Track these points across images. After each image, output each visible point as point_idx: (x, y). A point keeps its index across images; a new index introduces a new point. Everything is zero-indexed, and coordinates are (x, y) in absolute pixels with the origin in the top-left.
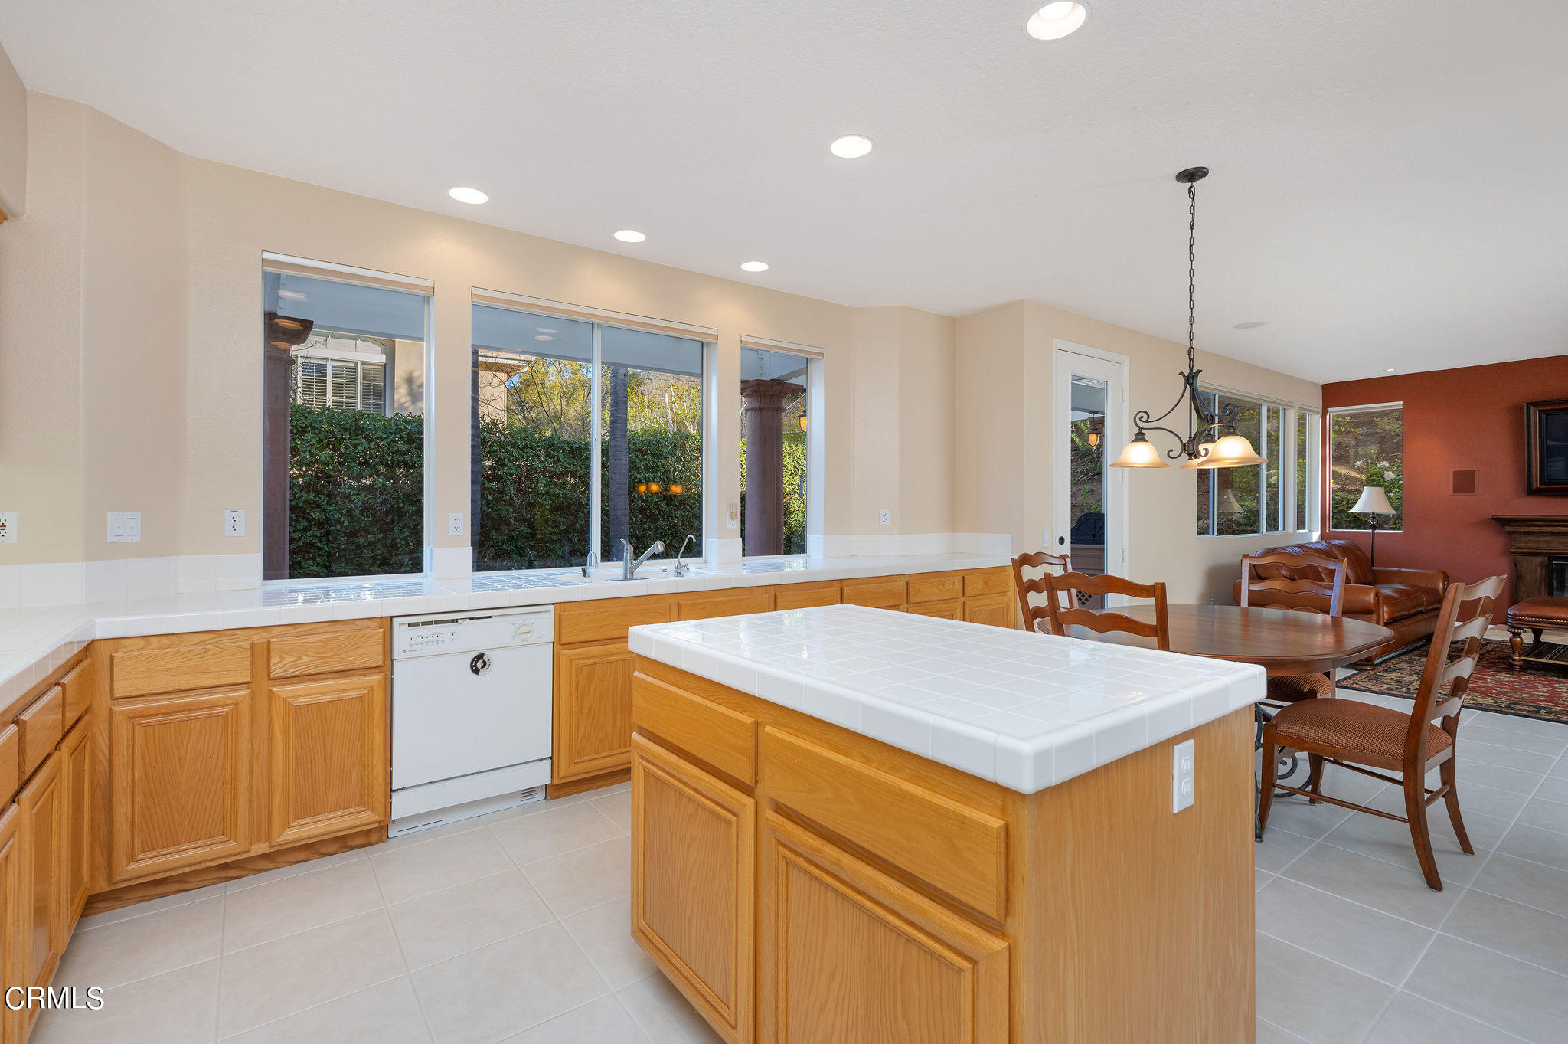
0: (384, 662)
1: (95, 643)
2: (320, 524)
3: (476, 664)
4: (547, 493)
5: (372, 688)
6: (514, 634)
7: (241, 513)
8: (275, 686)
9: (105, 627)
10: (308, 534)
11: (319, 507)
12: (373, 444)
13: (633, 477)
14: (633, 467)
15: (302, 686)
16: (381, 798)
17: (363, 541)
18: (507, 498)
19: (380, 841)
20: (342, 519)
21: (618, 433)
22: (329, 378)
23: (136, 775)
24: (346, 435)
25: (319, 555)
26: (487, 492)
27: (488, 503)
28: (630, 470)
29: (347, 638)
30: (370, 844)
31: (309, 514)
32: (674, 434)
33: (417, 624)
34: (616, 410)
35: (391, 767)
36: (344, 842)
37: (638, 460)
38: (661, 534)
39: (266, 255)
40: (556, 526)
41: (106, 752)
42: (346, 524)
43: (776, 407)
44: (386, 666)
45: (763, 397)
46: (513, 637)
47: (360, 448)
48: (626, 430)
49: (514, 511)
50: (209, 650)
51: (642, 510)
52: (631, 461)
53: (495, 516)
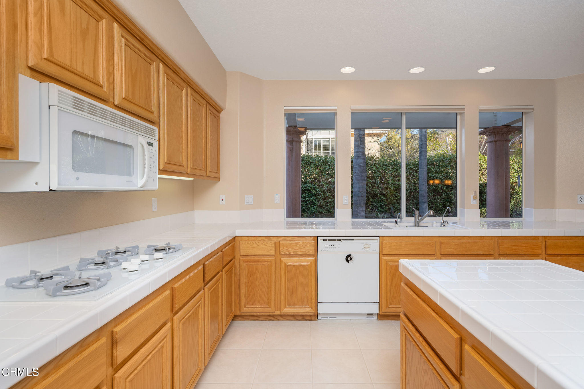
0: (315, 253)
1: (236, 237)
2: (315, 195)
3: (348, 258)
4: (392, 183)
5: (311, 262)
6: (363, 248)
7: (279, 195)
8: (282, 257)
9: (239, 233)
11: (315, 189)
12: (331, 167)
13: (430, 176)
14: (429, 171)
15: (289, 259)
16: (314, 304)
17: (328, 201)
18: (377, 186)
19: (315, 320)
20: (322, 194)
21: (423, 157)
22: (322, 145)
23: (246, 280)
24: (323, 164)
25: (315, 206)
26: (369, 183)
27: (369, 188)
28: (428, 173)
29: (303, 243)
30: (311, 320)
31: (312, 192)
32: (450, 156)
33: (326, 240)
34: (421, 148)
35: (318, 293)
36: (303, 317)
37: (432, 169)
38: (444, 201)
39: (285, 108)
40: (396, 197)
41: (239, 271)
42: (322, 195)
43: (505, 139)
44: (316, 255)
45: (497, 135)
46: (362, 249)
47: (327, 169)
48: (426, 156)
49: (379, 191)
50: (264, 243)
51: (434, 190)
52: (429, 169)
53: (372, 193)
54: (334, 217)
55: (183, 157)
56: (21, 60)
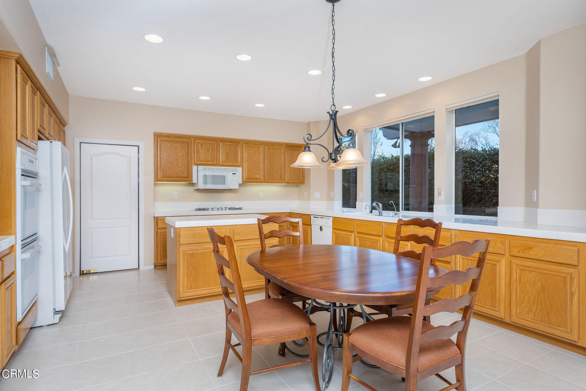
55: (259, 175)
56: (193, 163)
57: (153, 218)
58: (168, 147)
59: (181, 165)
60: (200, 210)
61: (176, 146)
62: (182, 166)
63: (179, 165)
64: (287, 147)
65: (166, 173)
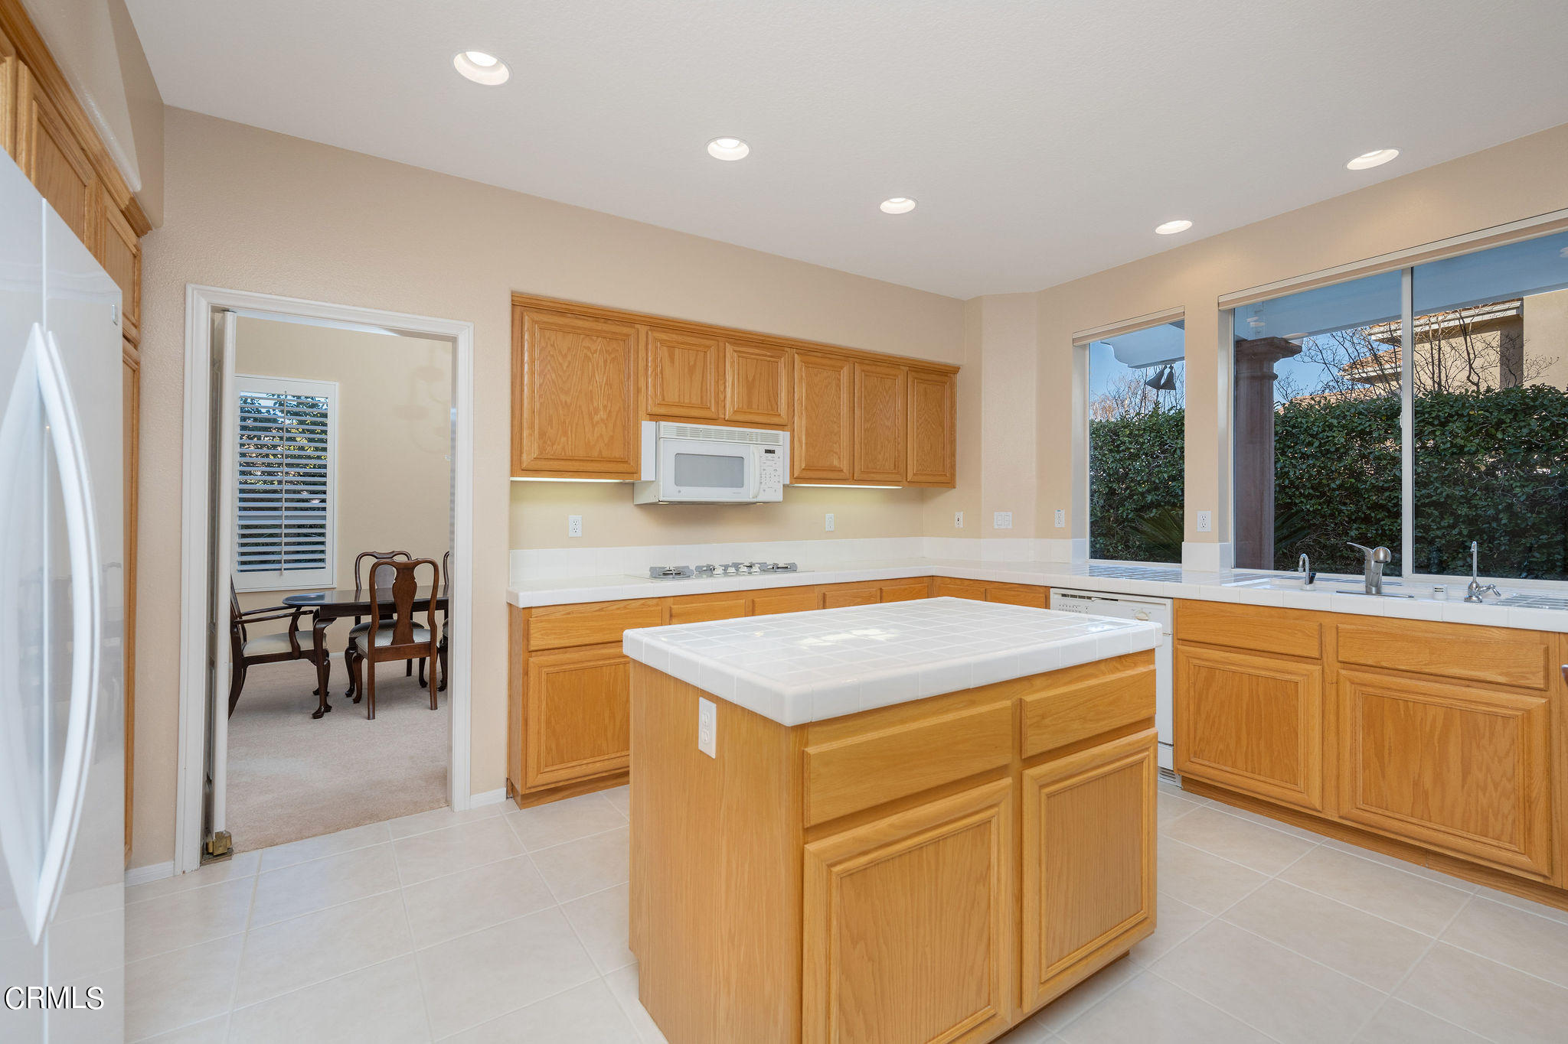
7: (1063, 512)
10: (1454, 532)
33: (1067, 596)
54: (1181, 562)
55: (840, 458)
56: (642, 413)
57: (505, 610)
58: (560, 352)
59: (605, 417)
60: (666, 574)
61: (588, 348)
62: (607, 419)
63: (596, 418)
64: (913, 373)
65: (553, 445)
